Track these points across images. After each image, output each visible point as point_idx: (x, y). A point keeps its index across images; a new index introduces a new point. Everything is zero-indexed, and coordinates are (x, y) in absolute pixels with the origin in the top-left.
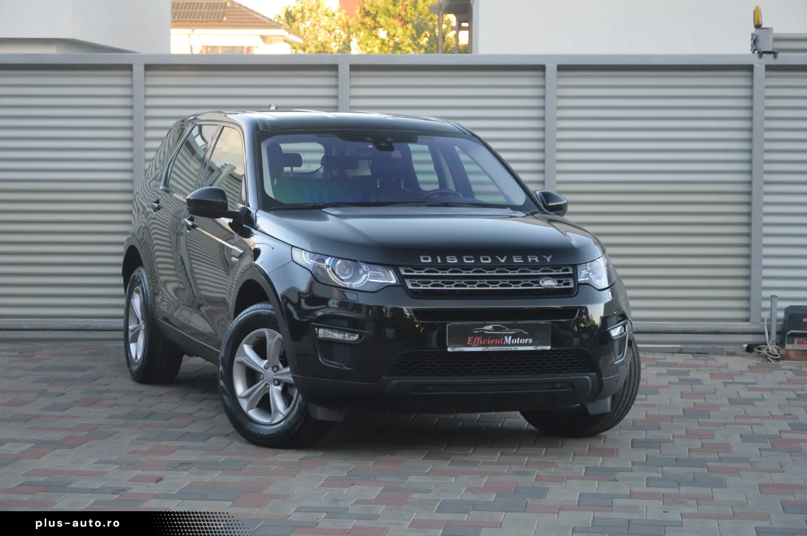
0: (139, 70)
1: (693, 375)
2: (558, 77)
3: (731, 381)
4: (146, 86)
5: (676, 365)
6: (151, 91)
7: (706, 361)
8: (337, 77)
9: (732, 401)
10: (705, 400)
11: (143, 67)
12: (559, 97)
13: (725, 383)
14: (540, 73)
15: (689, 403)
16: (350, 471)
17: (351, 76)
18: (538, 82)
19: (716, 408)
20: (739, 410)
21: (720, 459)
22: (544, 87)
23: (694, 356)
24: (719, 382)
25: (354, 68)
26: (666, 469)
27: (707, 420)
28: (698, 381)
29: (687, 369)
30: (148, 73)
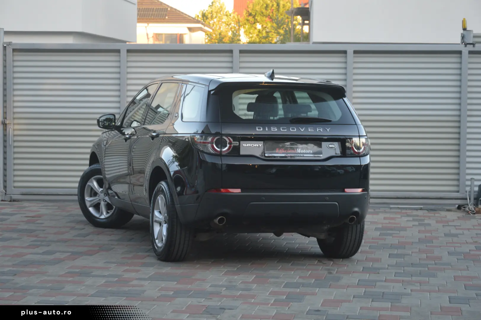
0: (123, 53)
1: (426, 222)
2: (354, 57)
3: (447, 224)
4: (128, 61)
5: (418, 216)
6: (130, 64)
7: (434, 214)
8: (232, 56)
9: (446, 235)
10: (431, 234)
11: (126, 51)
12: (354, 68)
13: (443, 226)
14: (344, 55)
15: (422, 236)
16: (238, 268)
17: (240, 56)
18: (342, 60)
19: (437, 238)
20: (450, 239)
21: (436, 264)
22: (346, 62)
23: (428, 212)
24: (441, 225)
25: (241, 52)
26: (406, 268)
27: (432, 244)
28: (429, 225)
29: (423, 218)
30: (129, 54)
